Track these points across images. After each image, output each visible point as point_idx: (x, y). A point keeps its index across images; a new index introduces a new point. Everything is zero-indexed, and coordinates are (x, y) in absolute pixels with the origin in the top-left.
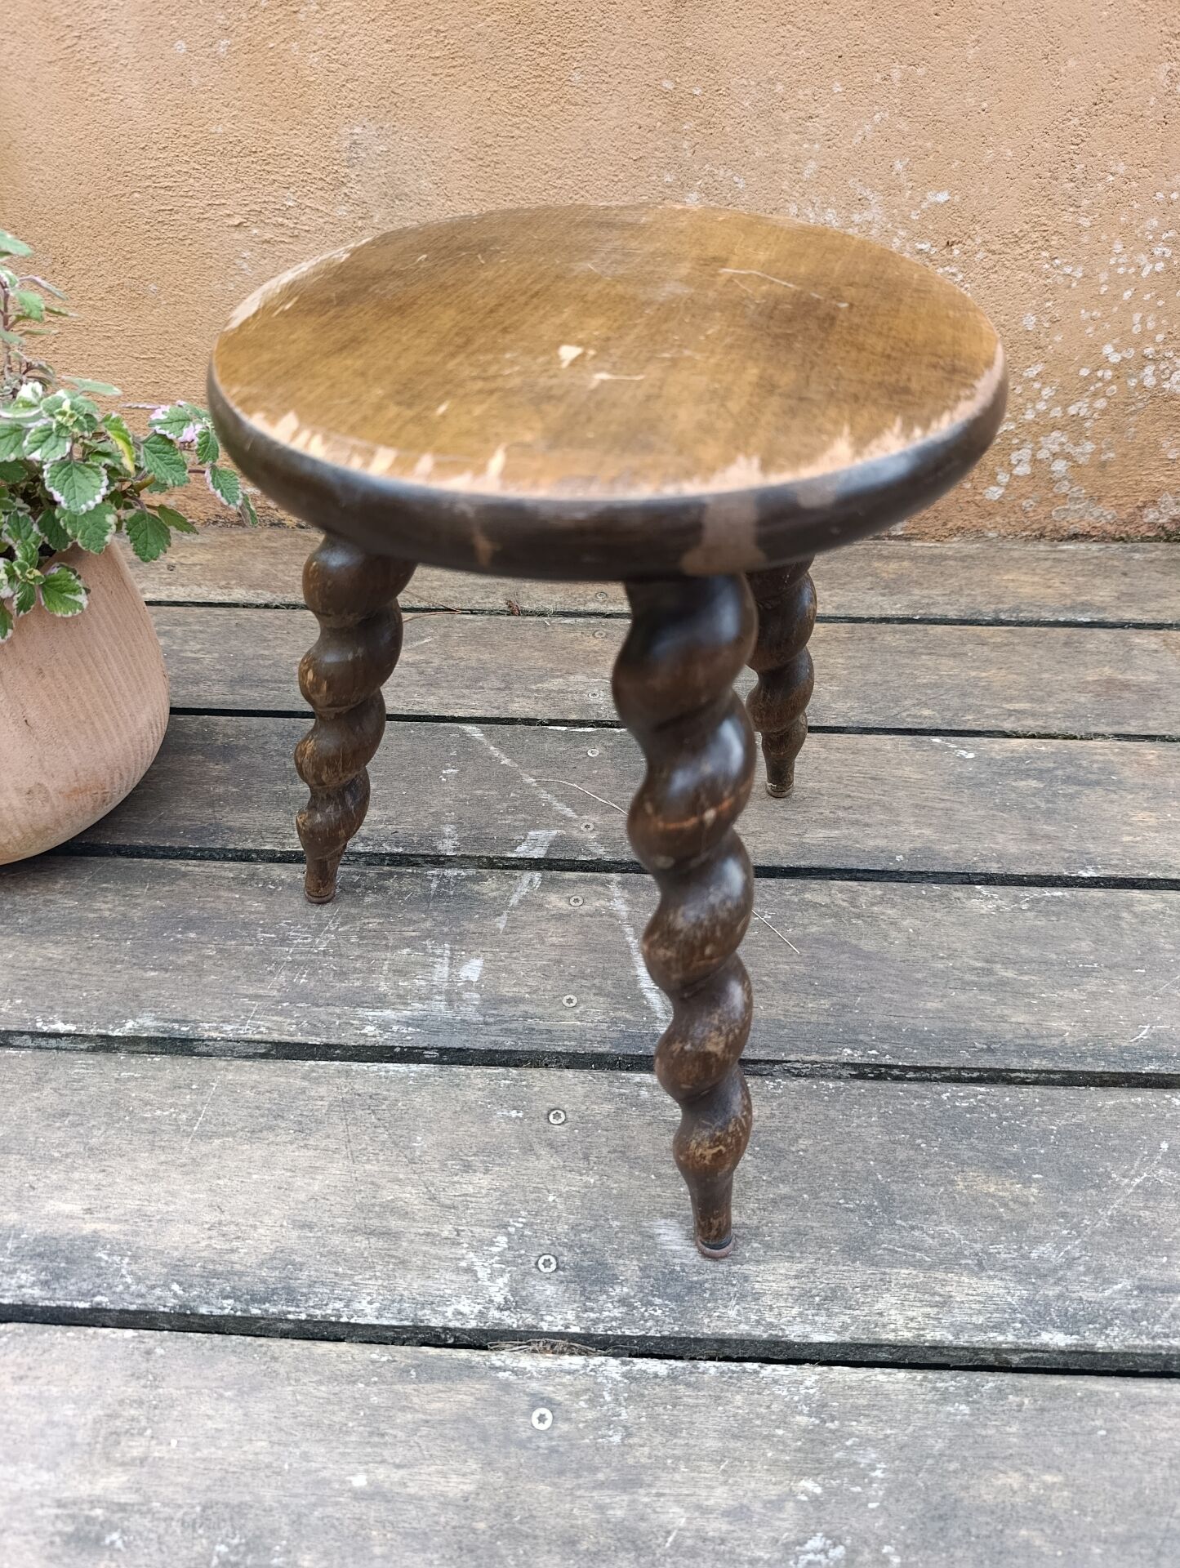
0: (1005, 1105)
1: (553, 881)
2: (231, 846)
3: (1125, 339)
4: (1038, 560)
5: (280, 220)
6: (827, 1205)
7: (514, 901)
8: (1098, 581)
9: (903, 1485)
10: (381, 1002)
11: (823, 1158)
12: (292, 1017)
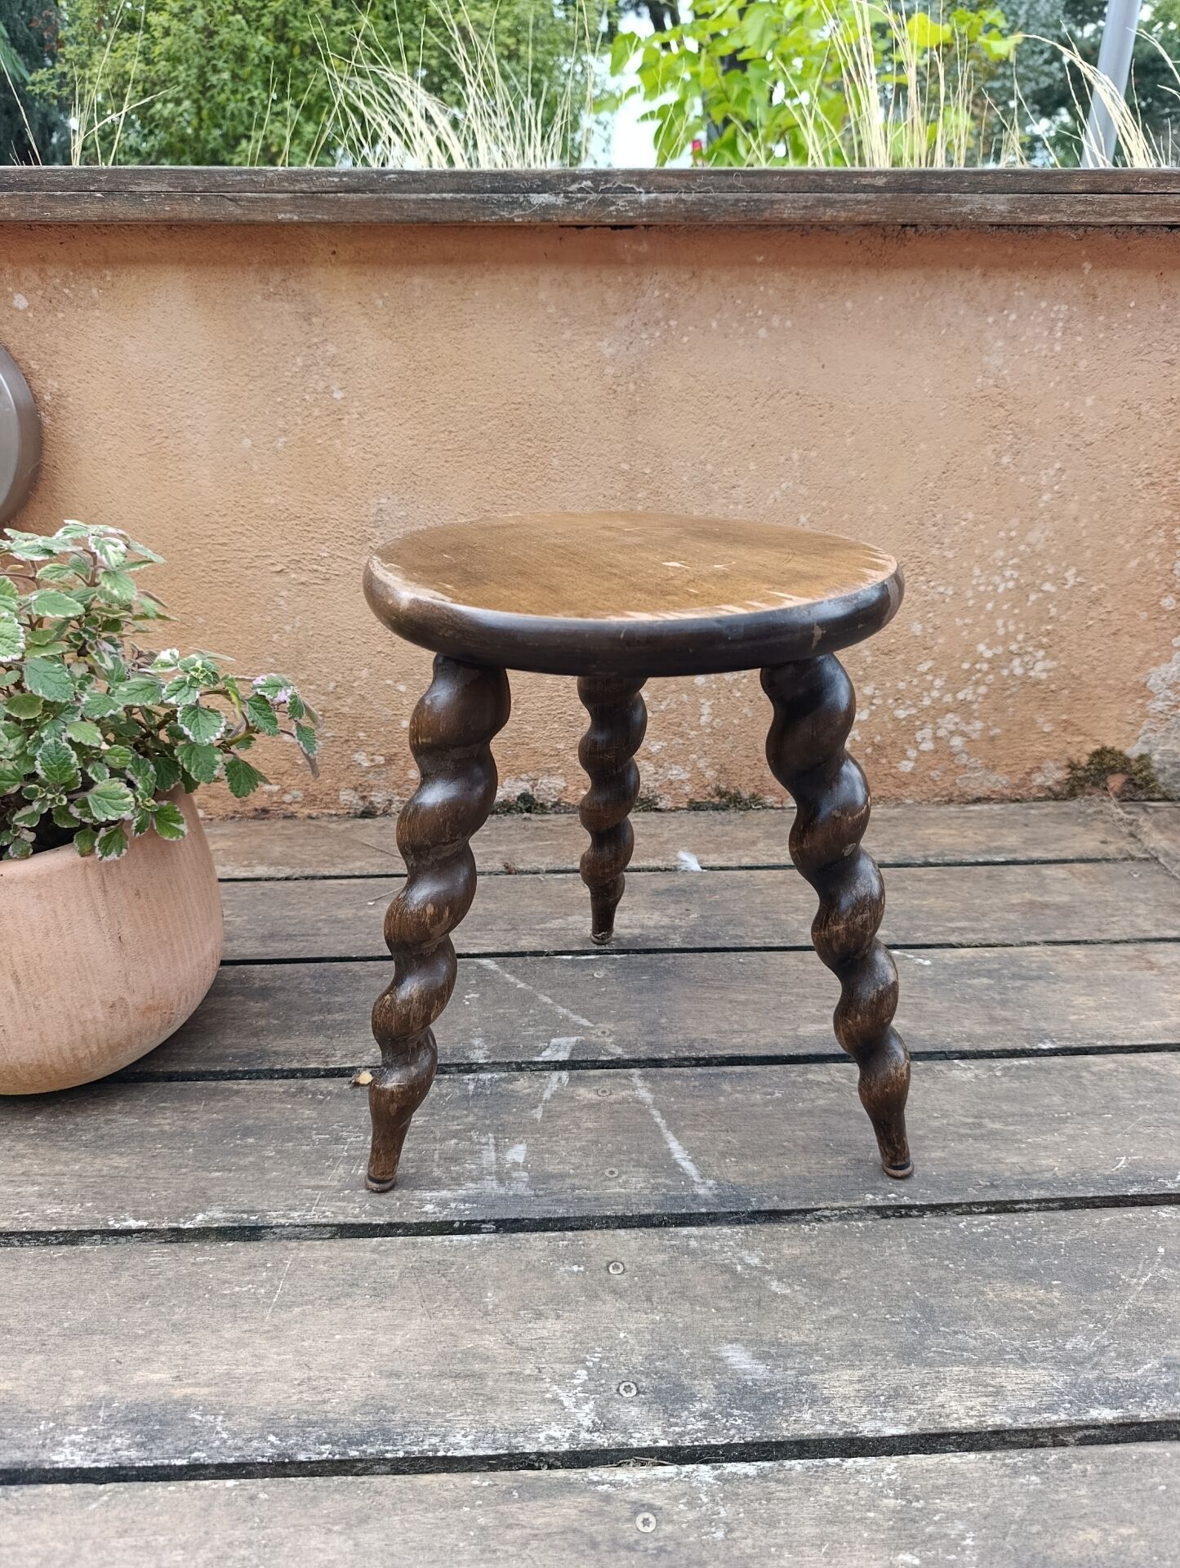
0: (1016, 1228)
1: (579, 1078)
2: (278, 1067)
3: (993, 640)
4: (951, 818)
5: (315, 567)
6: (875, 1320)
7: (547, 1095)
8: (1004, 831)
9: (994, 1550)
10: (436, 1184)
11: (865, 1283)
12: (354, 1202)
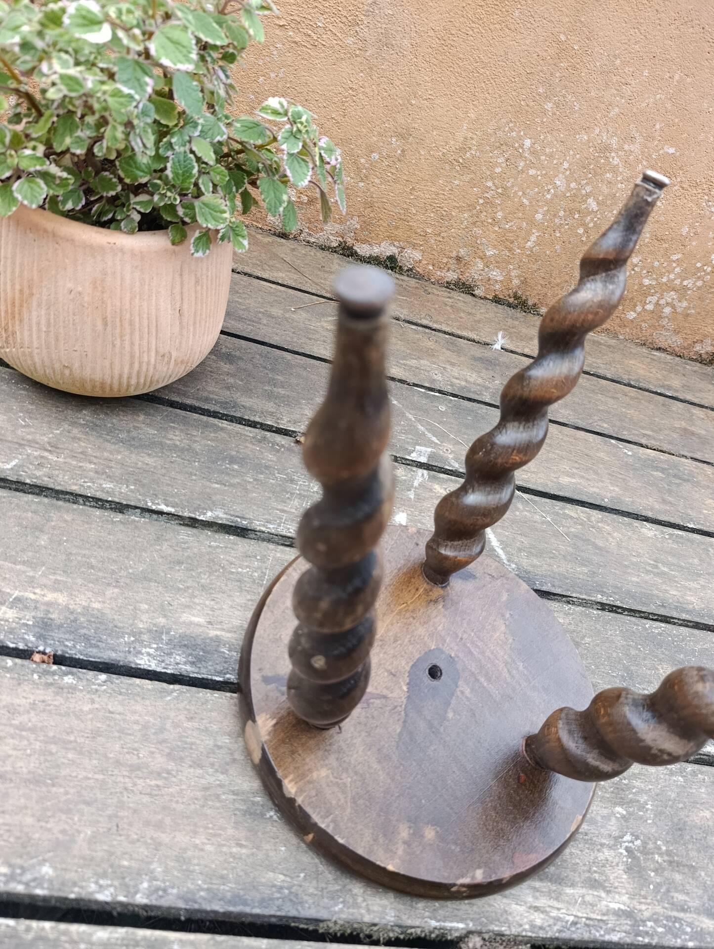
0: (674, 634)
1: (434, 477)
2: (246, 417)
4: (644, 356)
7: (416, 484)
8: (672, 375)
9: (661, 813)
11: (598, 649)
